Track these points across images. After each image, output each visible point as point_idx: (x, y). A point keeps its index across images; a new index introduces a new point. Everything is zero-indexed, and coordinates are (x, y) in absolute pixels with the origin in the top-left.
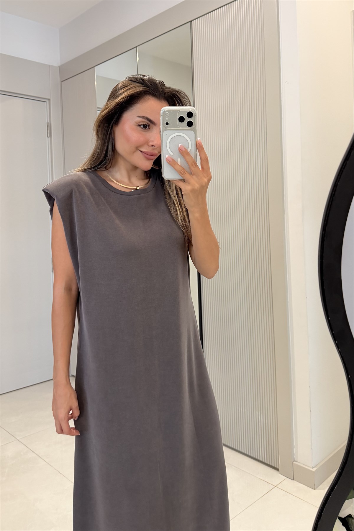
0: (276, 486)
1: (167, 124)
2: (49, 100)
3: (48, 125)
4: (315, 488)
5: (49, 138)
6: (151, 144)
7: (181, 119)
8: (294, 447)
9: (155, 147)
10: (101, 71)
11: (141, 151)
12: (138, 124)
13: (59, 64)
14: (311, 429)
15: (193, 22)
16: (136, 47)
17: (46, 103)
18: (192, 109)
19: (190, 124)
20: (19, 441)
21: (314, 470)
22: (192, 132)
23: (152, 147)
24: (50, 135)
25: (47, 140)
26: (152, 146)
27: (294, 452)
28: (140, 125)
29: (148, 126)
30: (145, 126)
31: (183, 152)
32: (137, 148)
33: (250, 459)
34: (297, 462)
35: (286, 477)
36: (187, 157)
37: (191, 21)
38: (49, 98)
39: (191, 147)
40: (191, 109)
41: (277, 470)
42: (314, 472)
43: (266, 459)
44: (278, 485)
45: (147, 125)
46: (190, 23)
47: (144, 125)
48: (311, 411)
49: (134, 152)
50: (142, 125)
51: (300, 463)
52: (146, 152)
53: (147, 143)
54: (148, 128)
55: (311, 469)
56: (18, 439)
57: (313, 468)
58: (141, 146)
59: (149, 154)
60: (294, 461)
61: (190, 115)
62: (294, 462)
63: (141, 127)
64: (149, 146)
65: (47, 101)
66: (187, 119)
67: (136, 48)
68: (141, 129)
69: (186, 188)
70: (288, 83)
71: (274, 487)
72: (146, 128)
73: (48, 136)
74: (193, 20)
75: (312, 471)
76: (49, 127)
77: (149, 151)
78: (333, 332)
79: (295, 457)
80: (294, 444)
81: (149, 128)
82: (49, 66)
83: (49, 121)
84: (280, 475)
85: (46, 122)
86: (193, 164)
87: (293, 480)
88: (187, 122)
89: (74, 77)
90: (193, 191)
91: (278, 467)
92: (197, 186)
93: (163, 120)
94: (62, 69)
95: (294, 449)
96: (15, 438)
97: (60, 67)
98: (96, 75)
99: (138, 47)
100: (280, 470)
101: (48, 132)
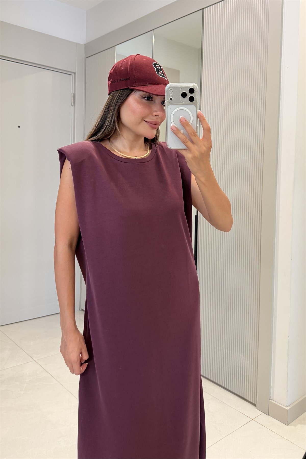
0: (253, 419)
1: (171, 99)
2: (75, 73)
3: (73, 95)
4: (288, 424)
5: (73, 107)
6: (155, 113)
7: (184, 95)
8: (271, 388)
9: (158, 116)
10: (121, 50)
11: (146, 121)
12: (142, 96)
13: (85, 43)
15: (205, 9)
16: (153, 30)
17: (72, 76)
18: (195, 86)
19: (192, 99)
21: (288, 408)
22: (193, 107)
23: (155, 117)
24: (74, 104)
25: (71, 108)
26: (156, 115)
27: (271, 392)
28: (144, 98)
29: (152, 98)
30: (148, 99)
31: (184, 123)
32: (143, 119)
33: (231, 394)
34: (273, 400)
35: (262, 413)
36: (187, 128)
37: (204, 9)
38: (75, 72)
39: (192, 120)
40: (193, 86)
41: (255, 405)
42: (288, 410)
43: (245, 395)
44: (255, 418)
45: (150, 98)
46: (202, 10)
48: (288, 358)
49: (140, 123)
50: (146, 97)
51: (275, 401)
52: (150, 121)
53: (151, 113)
55: (285, 408)
56: (35, 360)
57: (287, 407)
58: (146, 117)
59: (154, 124)
60: (270, 399)
61: (192, 90)
62: (270, 400)
63: (145, 99)
64: (154, 116)
65: (73, 75)
66: (189, 95)
67: (153, 31)
69: (188, 156)
70: (288, 68)
71: (251, 419)
72: (150, 100)
74: (205, 8)
76: (74, 97)
77: (154, 120)
79: (271, 395)
80: (271, 385)
81: (153, 100)
82: (76, 43)
83: (73, 92)
84: (257, 410)
85: (71, 93)
86: (192, 134)
87: (268, 415)
88: (190, 97)
89: (97, 54)
90: (195, 158)
91: (255, 403)
92: (197, 153)
94: (87, 46)
95: (271, 389)
96: (32, 359)
97: (85, 45)
98: (116, 54)
99: (155, 30)
100: (257, 405)
101: (73, 101)
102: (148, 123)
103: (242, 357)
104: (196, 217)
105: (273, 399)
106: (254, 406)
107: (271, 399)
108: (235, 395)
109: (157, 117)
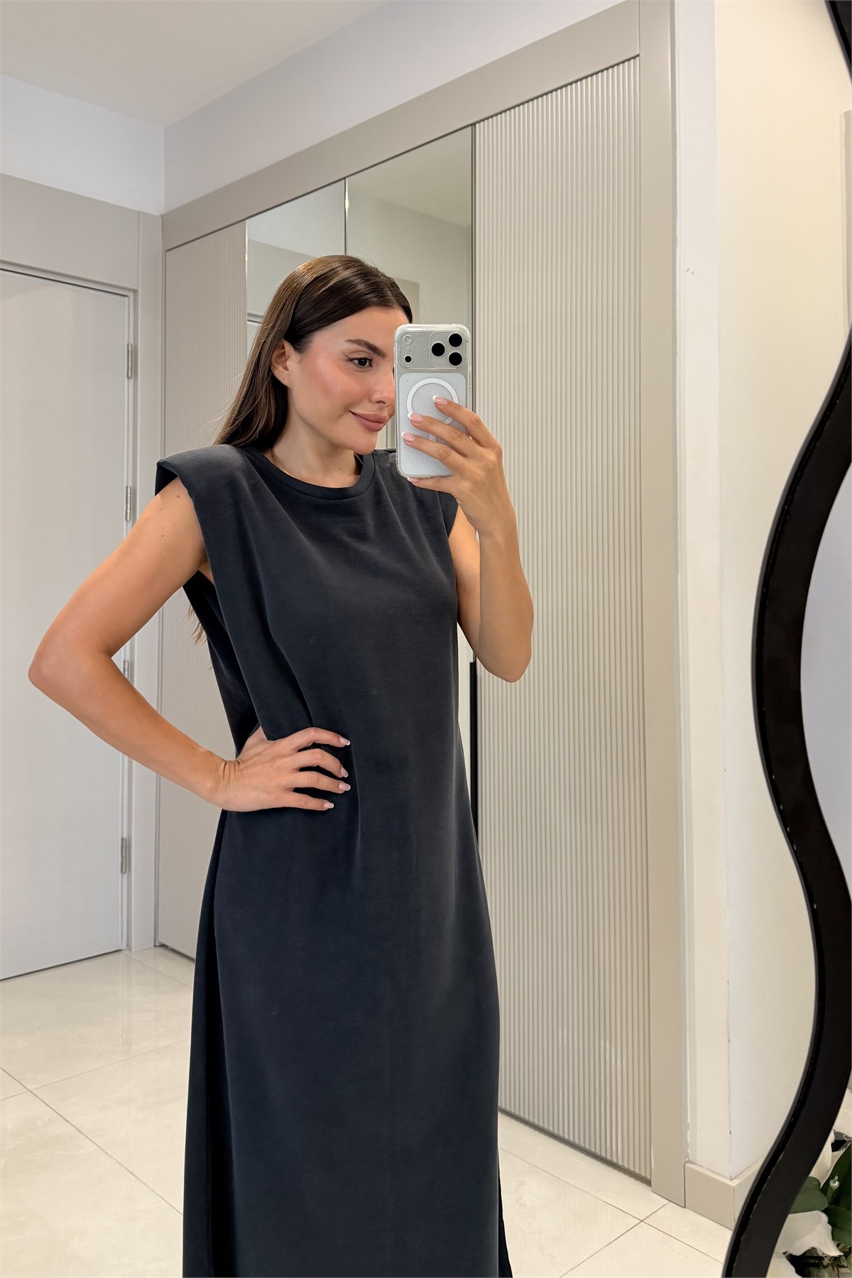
0: (642, 1221)
1: (408, 359)
2: (135, 291)
3: (130, 350)
5: (131, 381)
6: (377, 396)
7: (438, 350)
8: (688, 1128)
9: (384, 403)
10: (259, 230)
11: (354, 413)
12: (348, 357)
13: (163, 213)
14: (729, 1084)
15: (477, 125)
16: (345, 178)
17: (127, 298)
18: (462, 329)
19: (455, 359)
20: (32, 1093)
21: (735, 1183)
22: (458, 377)
23: (377, 405)
24: (133, 372)
25: (127, 385)
26: (378, 402)
27: (689, 1140)
28: (351, 360)
29: (370, 361)
30: (362, 362)
32: (348, 409)
33: (581, 1156)
34: (696, 1164)
35: (666, 1201)
37: (474, 124)
38: (136, 288)
40: (458, 329)
41: (648, 1182)
42: (734, 1188)
43: (620, 1156)
44: (647, 1217)
45: (366, 359)
46: (470, 128)
47: (360, 360)
48: (729, 1041)
49: (340, 416)
51: (701, 1166)
52: (362, 414)
53: (368, 396)
54: (367, 364)
55: (728, 1182)
56: (30, 1089)
57: (731, 1180)
58: (357, 402)
59: (373, 420)
60: (687, 1162)
61: (456, 340)
62: (687, 1165)
63: (355, 363)
64: (373, 403)
65: (131, 295)
66: (450, 350)
67: (343, 181)
68: (355, 367)
70: (693, 274)
71: (639, 1221)
72: (364, 365)
73: (130, 376)
74: (479, 122)
75: (730, 1186)
76: (133, 353)
77: (373, 413)
78: (781, 807)
79: (689, 1151)
80: (689, 1121)
81: (371, 366)
82: (139, 213)
83: (132, 342)
84: (653, 1194)
85: (126, 343)
87: (685, 1207)
88: (451, 354)
89: (196, 241)
91: (648, 1177)
93: (400, 352)
94: (168, 221)
95: (688, 1132)
96: (23, 1087)
97: (164, 218)
98: (248, 240)
99: (349, 178)
100: (652, 1182)
101: (130, 366)
102: (362, 419)
103: (608, 1047)
104: (473, 667)
105: (693, 1161)
106: (645, 1185)
107: (689, 1161)
108: (593, 1158)
109: (382, 404)
